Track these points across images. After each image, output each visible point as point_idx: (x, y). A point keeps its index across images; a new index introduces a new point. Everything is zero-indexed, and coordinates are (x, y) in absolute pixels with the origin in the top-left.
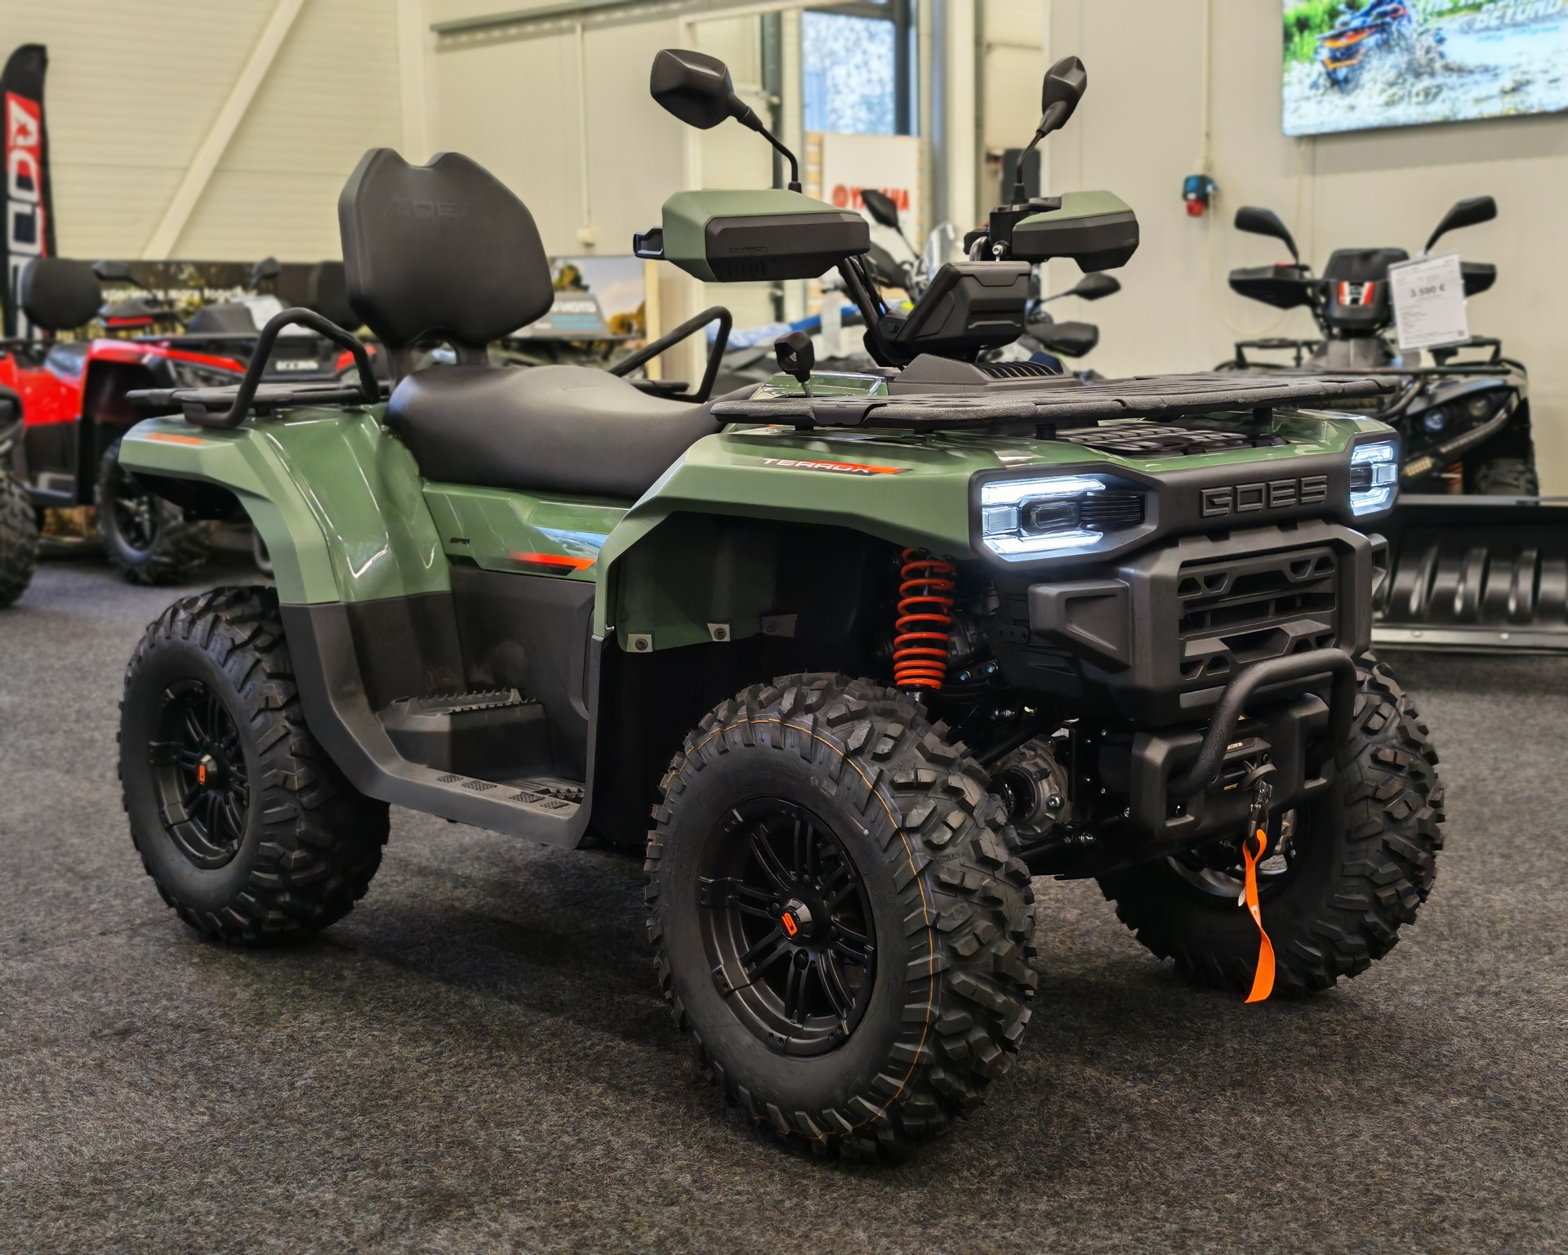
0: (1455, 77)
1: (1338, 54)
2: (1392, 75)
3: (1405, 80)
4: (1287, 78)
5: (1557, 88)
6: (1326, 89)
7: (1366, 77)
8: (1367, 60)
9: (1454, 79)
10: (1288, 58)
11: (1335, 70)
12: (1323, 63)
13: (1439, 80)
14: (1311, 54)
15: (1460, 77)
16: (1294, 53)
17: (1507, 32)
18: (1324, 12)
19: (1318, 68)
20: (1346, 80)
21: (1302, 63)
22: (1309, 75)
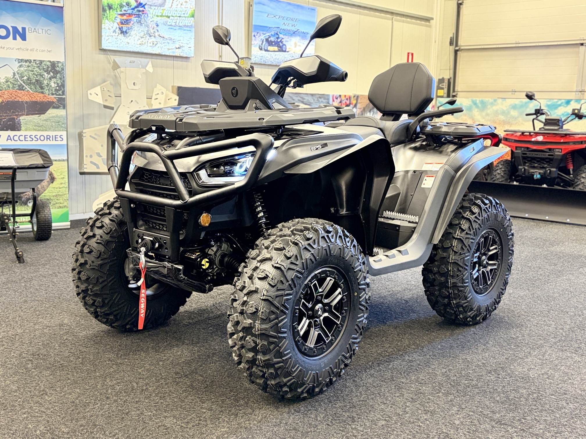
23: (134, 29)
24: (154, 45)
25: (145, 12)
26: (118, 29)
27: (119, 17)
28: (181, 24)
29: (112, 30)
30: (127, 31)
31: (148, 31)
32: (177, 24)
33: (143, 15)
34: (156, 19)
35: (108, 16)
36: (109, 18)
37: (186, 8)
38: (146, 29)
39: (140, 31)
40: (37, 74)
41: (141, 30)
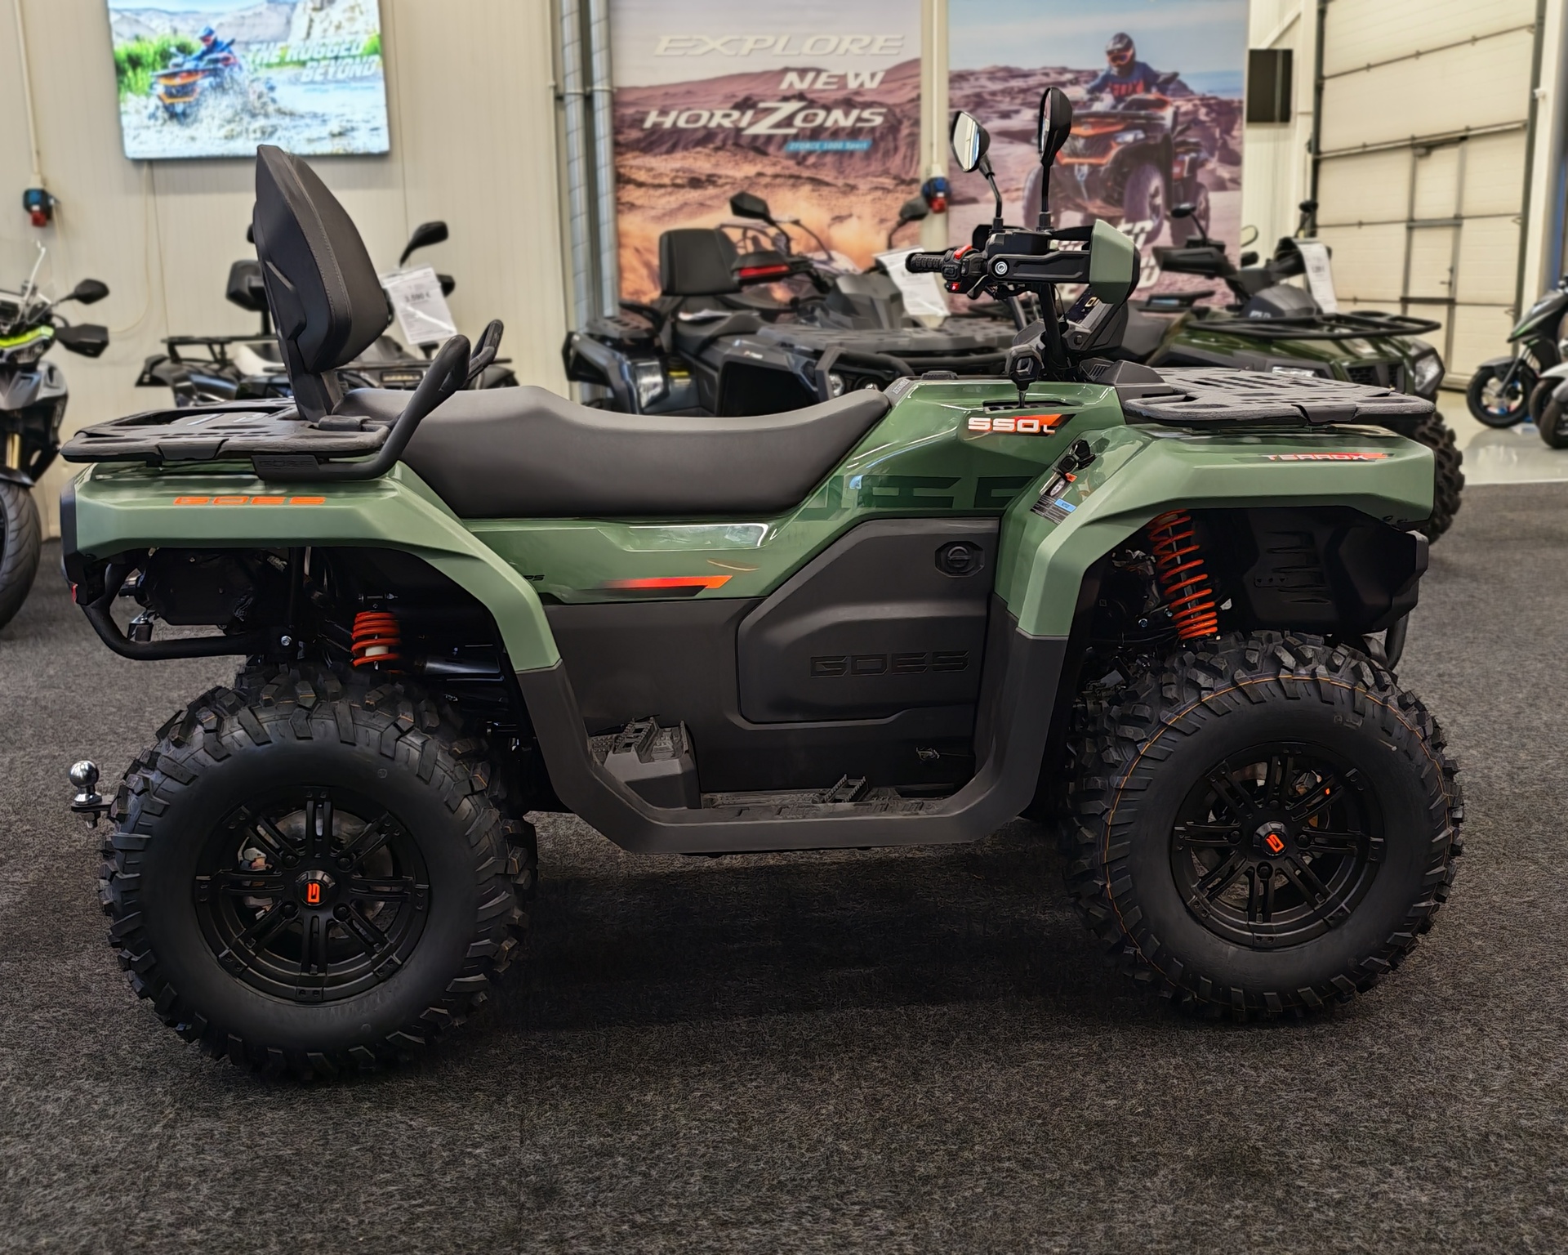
1: (174, 91)
2: (229, 113)
3: (241, 119)
4: (123, 108)
5: (378, 135)
6: (165, 121)
7: (203, 113)
8: (203, 98)
9: (287, 121)
10: (123, 90)
11: (172, 105)
12: (160, 98)
13: (274, 120)
14: (146, 88)
16: (129, 87)
17: (331, 87)
18: (155, 53)
19: (154, 102)
20: (184, 114)
21: (138, 96)
22: (146, 107)
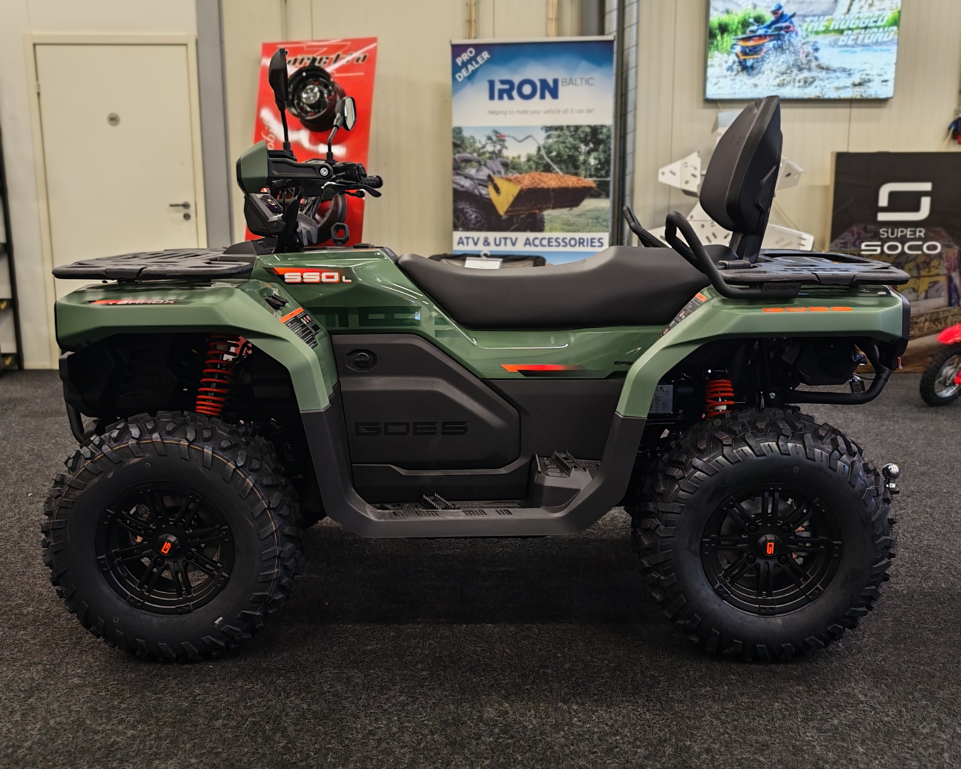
0: (824, 72)
15: (827, 73)
23: (767, 61)
24: (807, 84)
25: (791, 29)
26: (737, 64)
27: (741, 43)
28: (867, 41)
29: (725, 66)
30: (755, 65)
31: (796, 60)
32: (859, 42)
33: (788, 35)
34: (812, 38)
35: (720, 43)
36: (720, 47)
37: (880, 10)
38: (793, 58)
39: (780, 63)
40: (570, 146)
41: (781, 60)
